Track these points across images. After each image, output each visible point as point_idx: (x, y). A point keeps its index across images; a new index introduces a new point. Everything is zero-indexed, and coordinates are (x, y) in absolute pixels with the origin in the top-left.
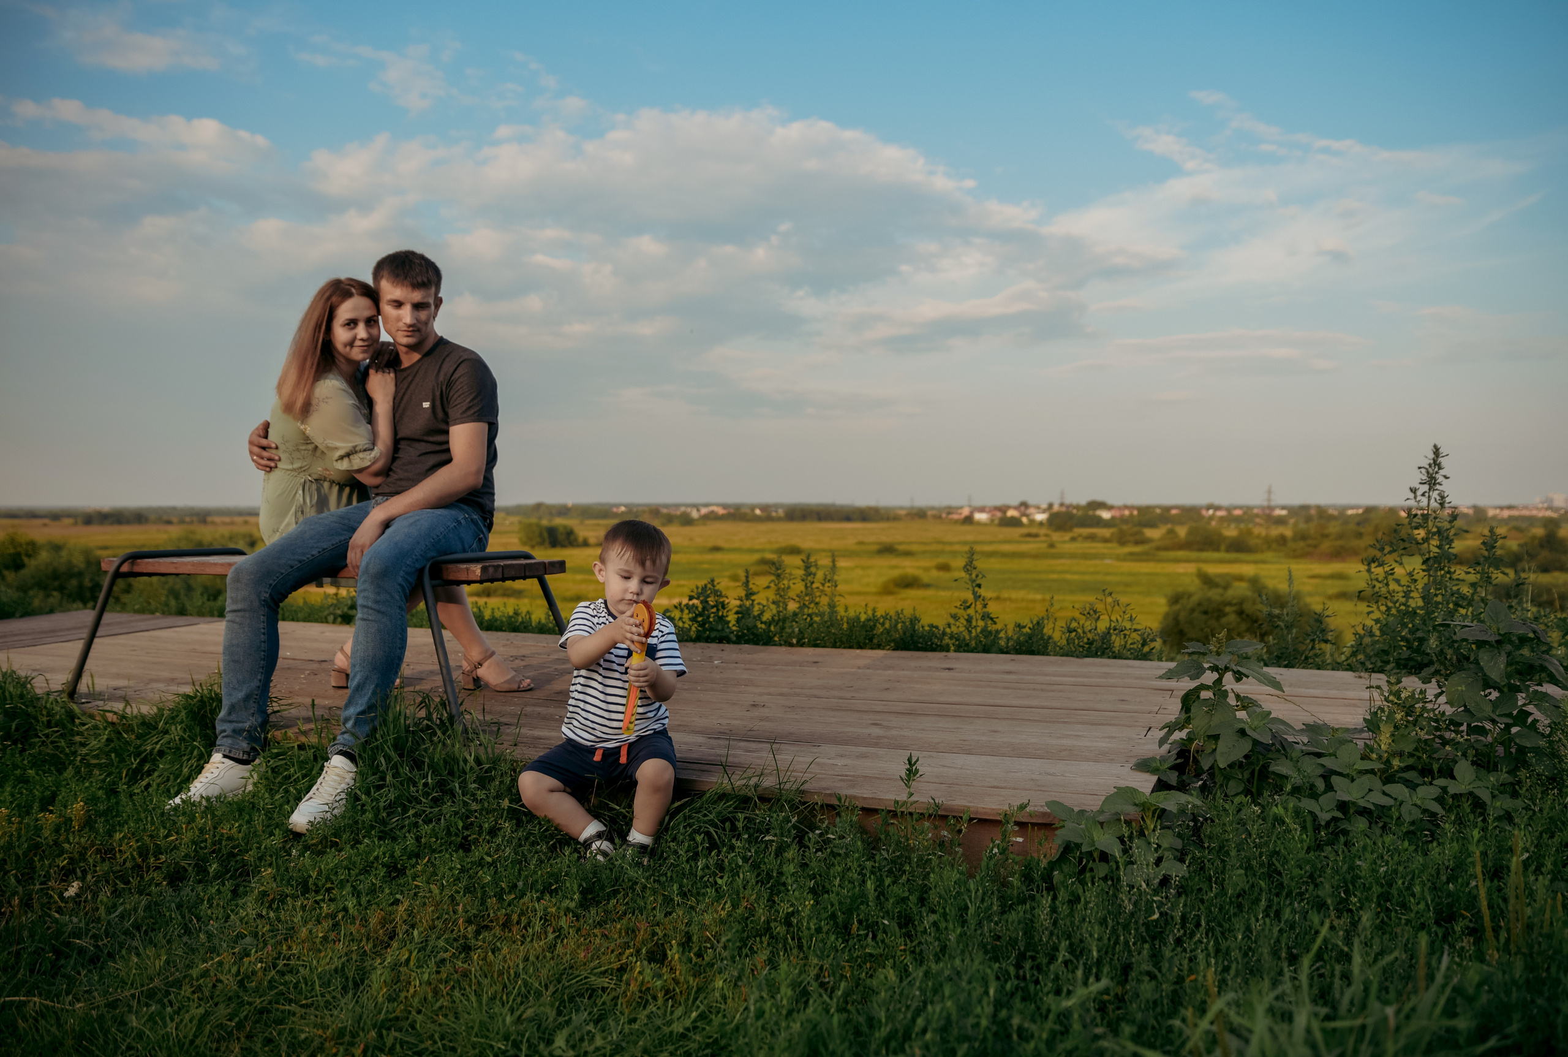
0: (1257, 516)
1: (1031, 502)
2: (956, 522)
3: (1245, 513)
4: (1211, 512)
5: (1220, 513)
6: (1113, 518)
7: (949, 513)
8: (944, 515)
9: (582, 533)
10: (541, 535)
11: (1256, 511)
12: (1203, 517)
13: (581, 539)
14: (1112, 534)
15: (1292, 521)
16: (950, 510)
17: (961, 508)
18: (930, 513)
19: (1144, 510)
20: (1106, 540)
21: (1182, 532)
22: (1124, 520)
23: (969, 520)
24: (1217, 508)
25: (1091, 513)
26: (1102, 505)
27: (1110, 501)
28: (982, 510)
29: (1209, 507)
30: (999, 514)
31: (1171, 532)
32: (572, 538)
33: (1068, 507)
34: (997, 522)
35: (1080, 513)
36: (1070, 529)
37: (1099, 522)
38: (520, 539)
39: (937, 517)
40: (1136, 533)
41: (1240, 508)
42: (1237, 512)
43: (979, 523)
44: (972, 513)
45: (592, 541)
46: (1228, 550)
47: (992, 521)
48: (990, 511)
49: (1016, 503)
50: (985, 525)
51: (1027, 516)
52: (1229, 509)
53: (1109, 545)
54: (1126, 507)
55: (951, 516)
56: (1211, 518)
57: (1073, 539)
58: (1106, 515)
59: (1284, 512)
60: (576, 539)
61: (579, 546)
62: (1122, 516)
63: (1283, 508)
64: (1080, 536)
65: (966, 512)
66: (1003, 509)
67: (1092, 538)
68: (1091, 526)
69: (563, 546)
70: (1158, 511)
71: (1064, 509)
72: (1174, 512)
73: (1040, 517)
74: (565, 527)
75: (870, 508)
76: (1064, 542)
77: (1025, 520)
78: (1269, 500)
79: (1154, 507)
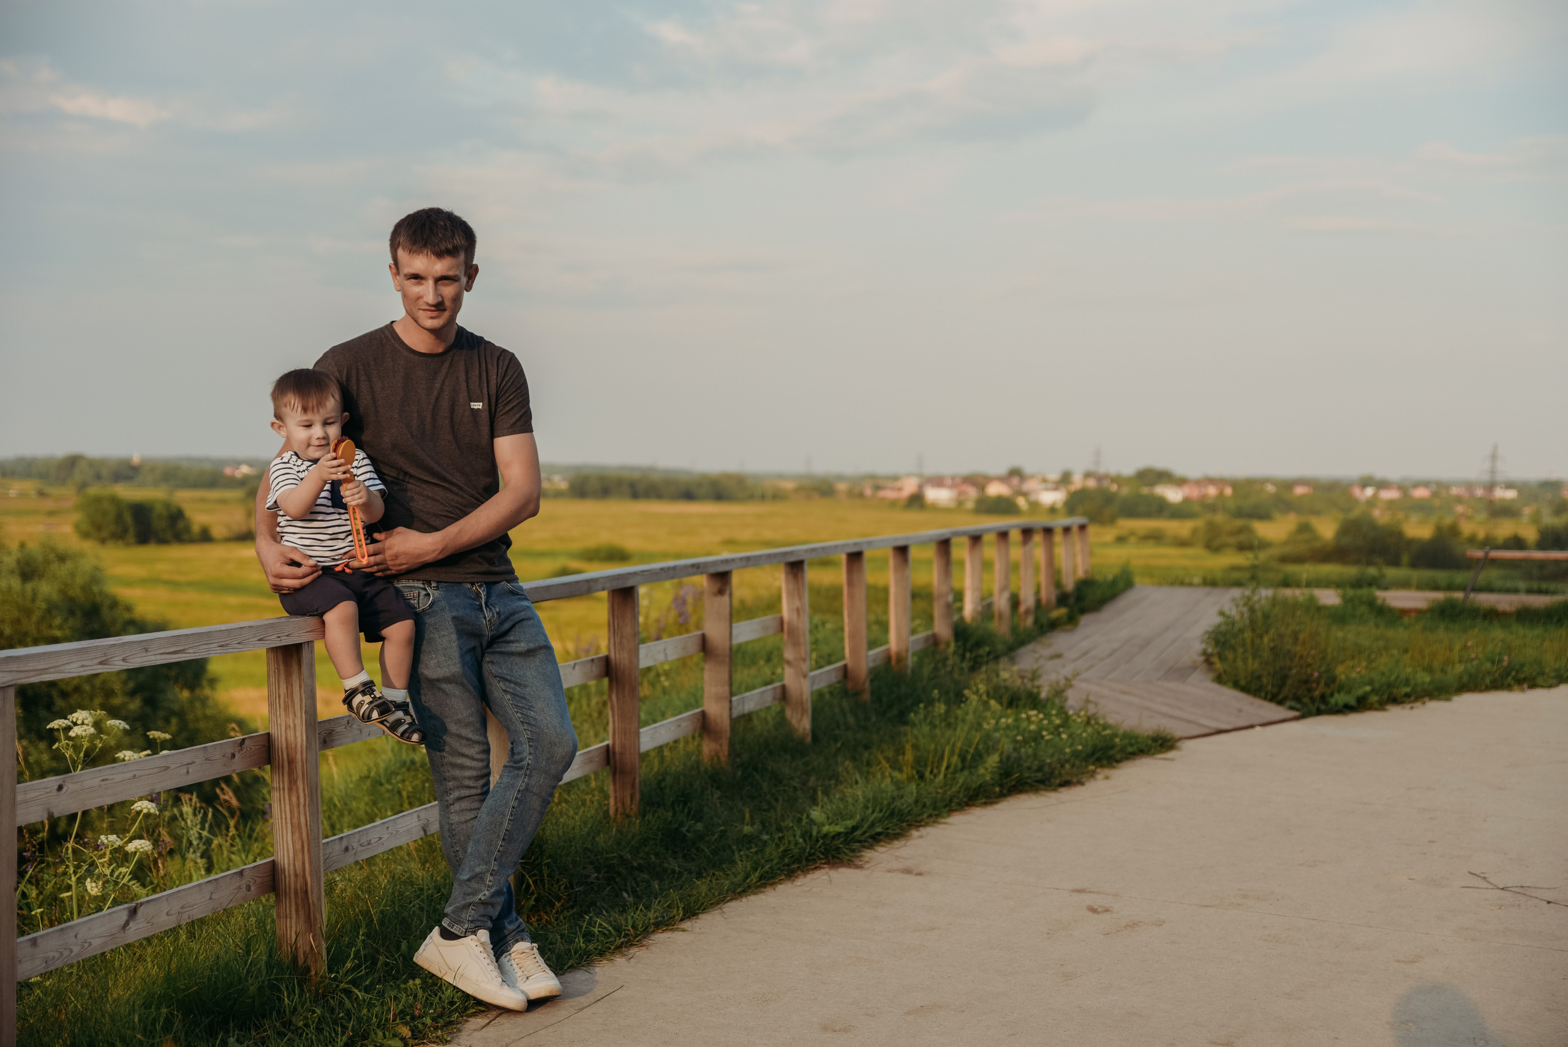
0: (1459, 500)
1: (1028, 469)
2: (893, 504)
3: (1435, 494)
4: (1369, 492)
5: (1388, 495)
6: (1187, 500)
7: (878, 488)
8: (868, 492)
9: (198, 518)
10: (119, 518)
11: (1455, 491)
12: (1356, 501)
13: (196, 529)
14: (1195, 531)
15: (1527, 511)
16: (878, 483)
17: (896, 478)
18: (842, 487)
19: (1242, 486)
20: (1183, 543)
21: (1327, 530)
22: (1211, 507)
23: (916, 501)
24: (1382, 485)
25: (1145, 490)
26: (1164, 477)
27: (1179, 470)
28: (938, 482)
29: (1365, 483)
30: (972, 493)
31: (1304, 529)
32: (181, 525)
33: (1100, 478)
34: (970, 505)
35: (1125, 491)
36: (1112, 521)
37: (1161, 509)
38: (77, 526)
39: (856, 495)
40: (1240, 531)
41: (1426, 484)
42: (1421, 493)
43: (935, 508)
44: (921, 487)
45: (217, 532)
46: (1414, 564)
47: (960, 503)
48: (953, 486)
49: (1002, 470)
50: (947, 510)
51: (1025, 495)
52: (1404, 488)
53: (1190, 551)
54: (1211, 481)
55: (884, 494)
56: (1372, 502)
57: (1121, 540)
58: (1173, 495)
59: (1511, 494)
60: (187, 529)
61: (192, 541)
62: (1204, 497)
63: (1509, 486)
64: (1132, 533)
65: (910, 487)
66: (978, 481)
67: (1155, 537)
68: (1148, 515)
69: (163, 541)
70: (1270, 488)
71: (1091, 483)
72: (1300, 491)
73: (1050, 497)
74: (167, 505)
75: (729, 477)
76: (1105, 545)
77: (1021, 502)
78: (1493, 472)
79: (1264, 481)
